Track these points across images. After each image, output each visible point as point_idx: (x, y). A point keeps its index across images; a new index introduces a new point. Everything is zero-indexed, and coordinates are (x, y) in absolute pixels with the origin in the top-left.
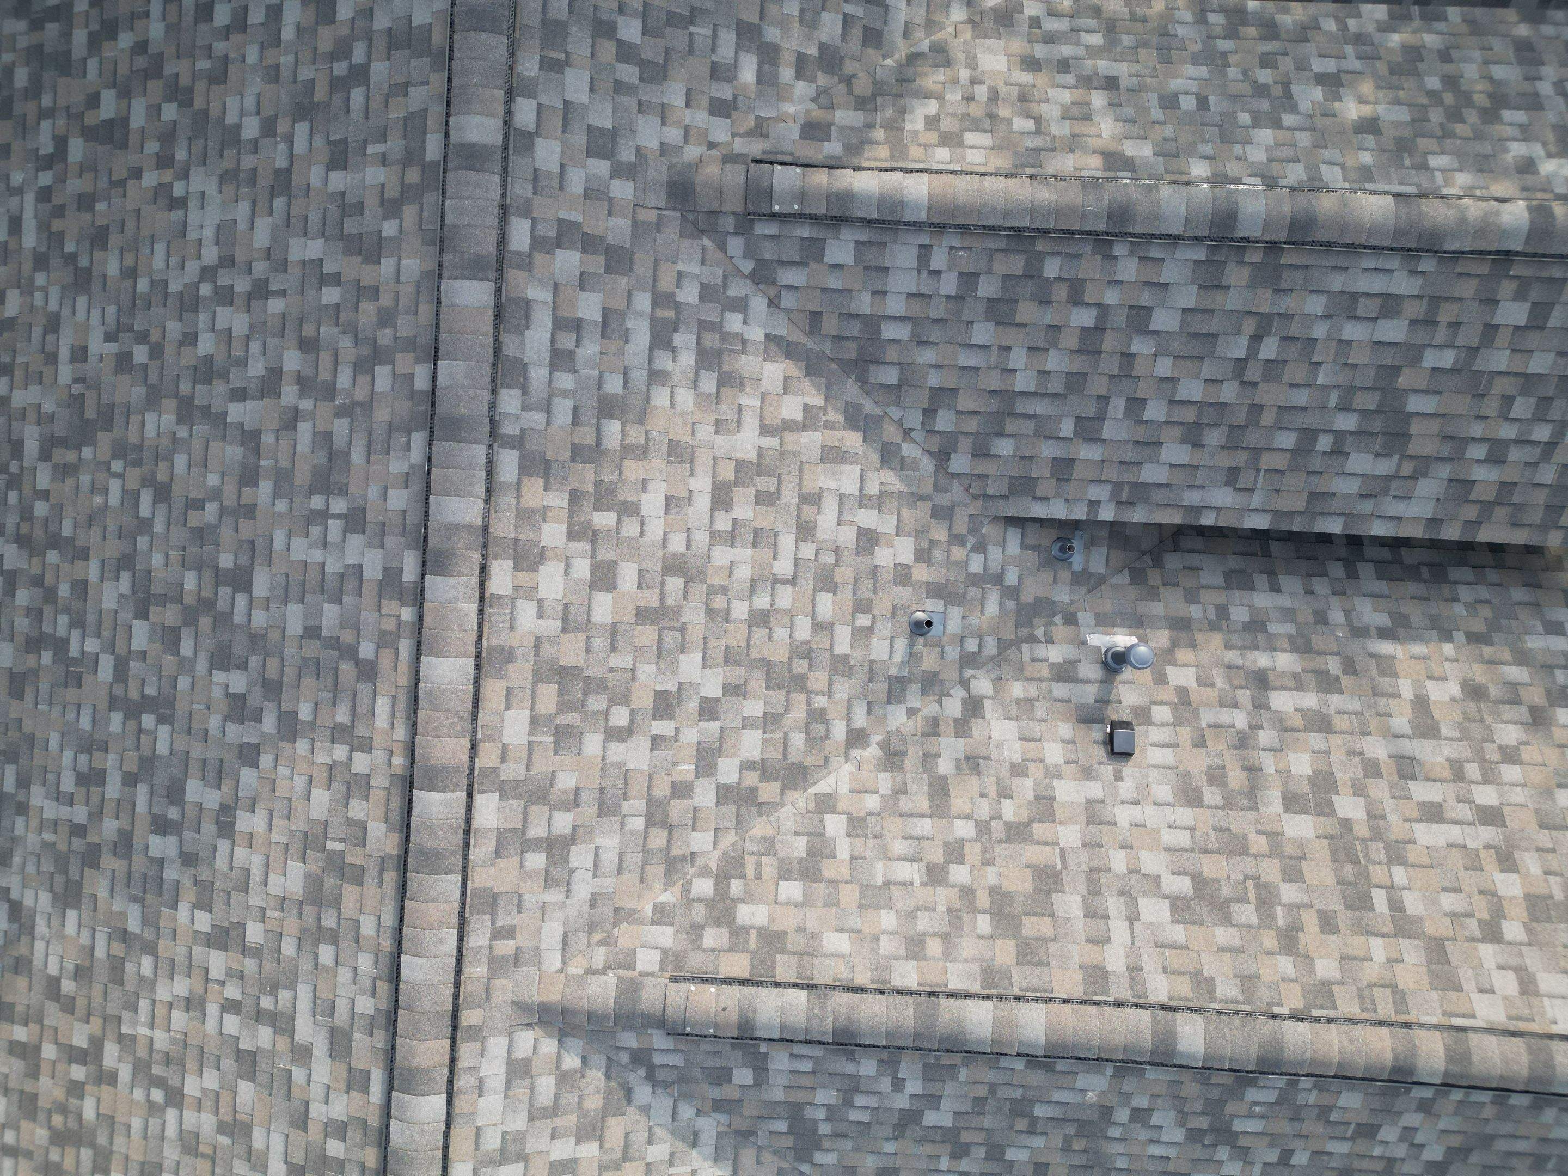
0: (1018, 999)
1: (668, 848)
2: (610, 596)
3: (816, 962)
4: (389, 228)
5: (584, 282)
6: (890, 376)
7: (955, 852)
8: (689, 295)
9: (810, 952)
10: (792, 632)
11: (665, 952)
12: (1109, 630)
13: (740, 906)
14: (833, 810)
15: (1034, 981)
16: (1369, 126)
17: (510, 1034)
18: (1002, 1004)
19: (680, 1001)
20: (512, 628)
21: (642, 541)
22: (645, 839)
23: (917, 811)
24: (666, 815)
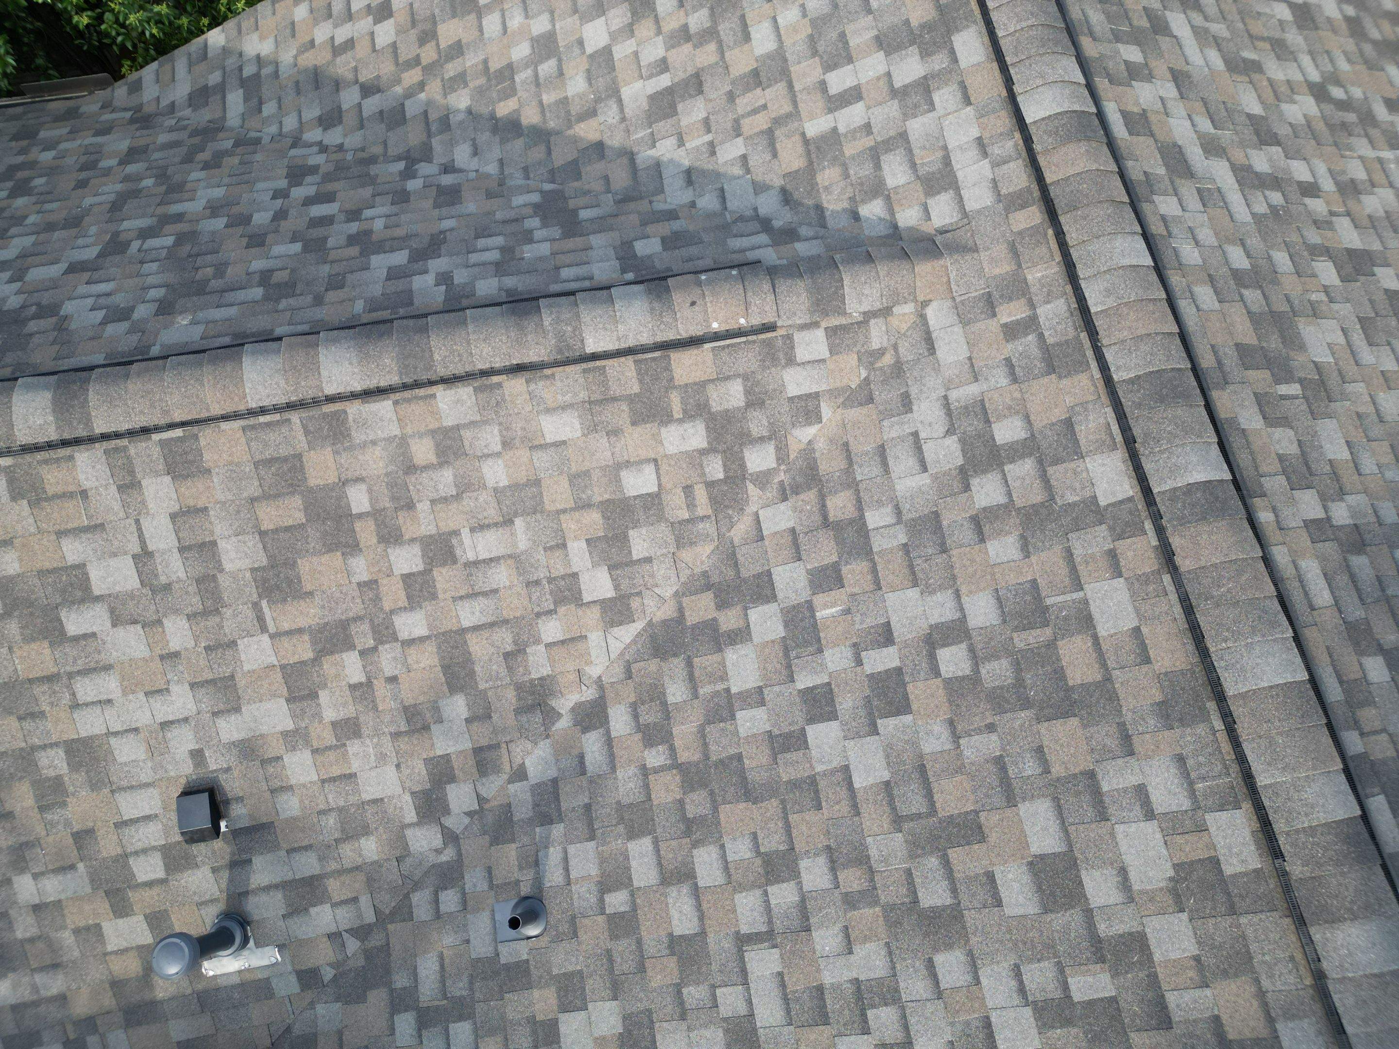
0: (290, 406)
1: (822, 498)
2: (1035, 849)
3: (583, 395)
7: (418, 588)
9: (594, 406)
10: (724, 857)
11: (791, 361)
12: (248, 977)
13: (705, 445)
14: (605, 605)
15: (273, 436)
17: (965, 214)
18: (310, 394)
19: (755, 301)
20: (1181, 760)
21: (1012, 959)
22: (859, 501)
23: (485, 634)
24: (840, 542)
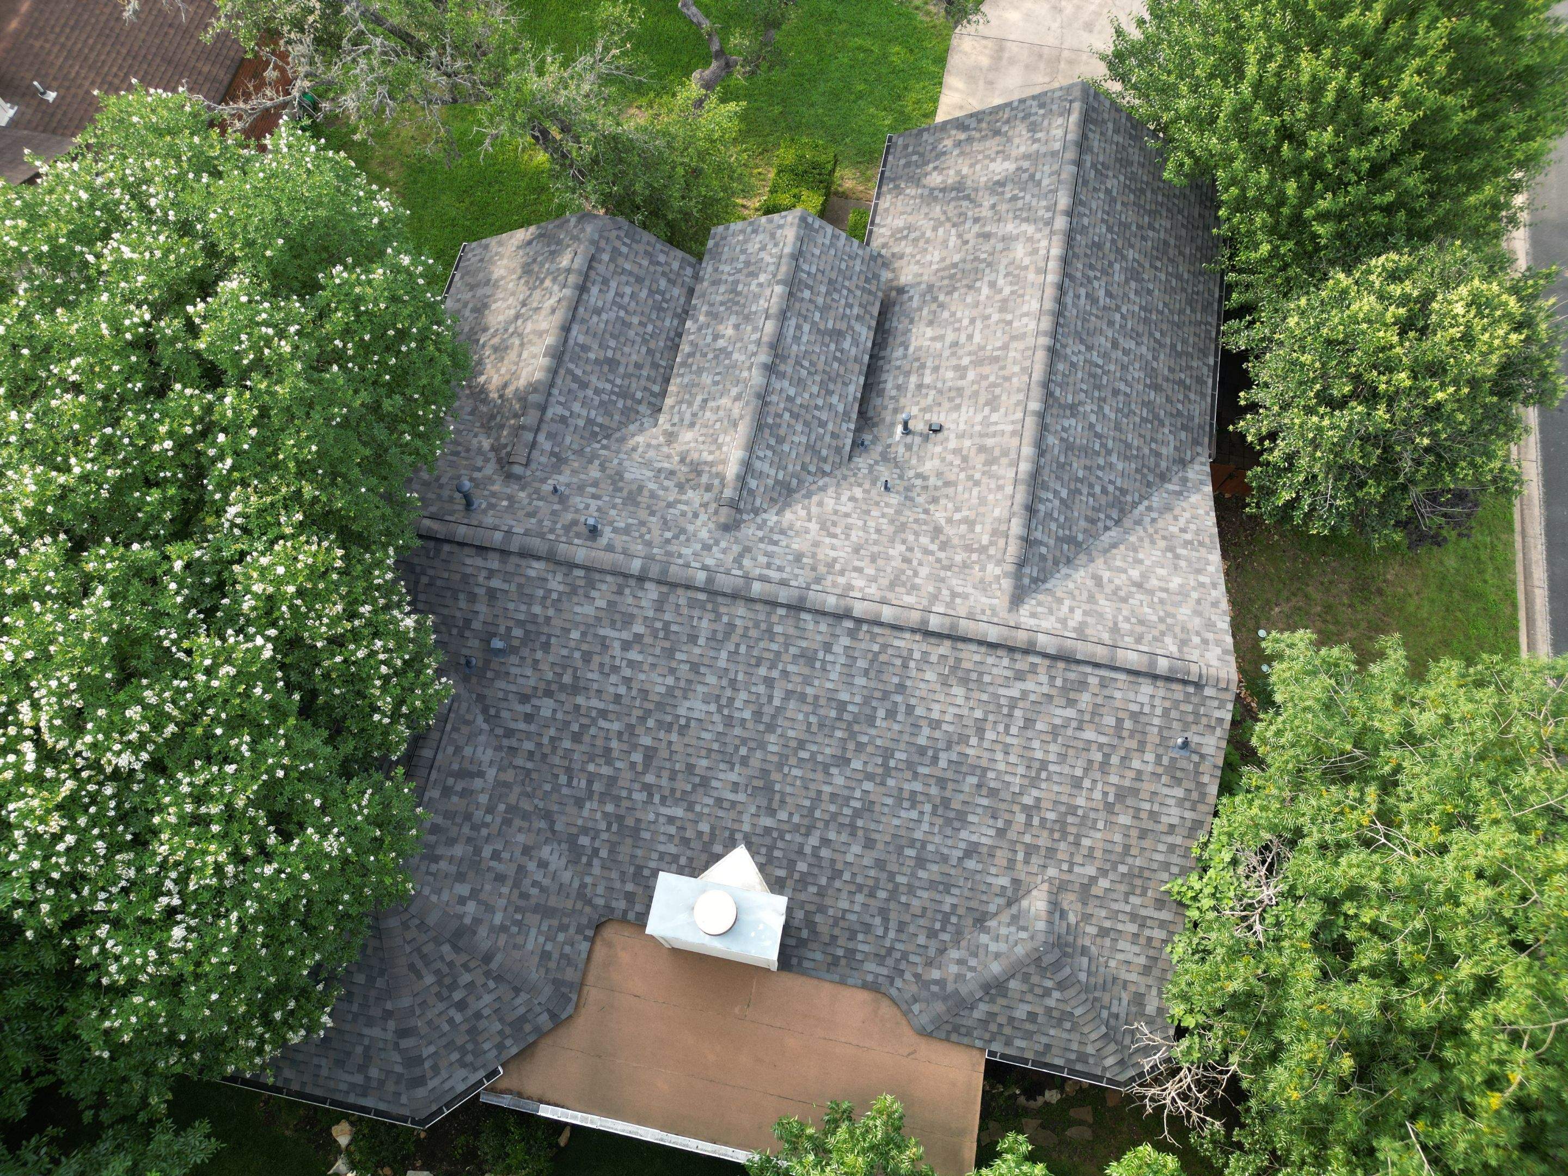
0: (1019, 456)
1: (959, 567)
2: (865, 569)
3: (1002, 518)
4: (725, 619)
5: (754, 559)
6: (794, 482)
7: (970, 478)
8: (760, 534)
9: (999, 520)
10: (884, 524)
11: (995, 566)
12: (895, 434)
13: (982, 544)
14: (952, 518)
15: (1014, 451)
16: (737, 327)
17: (1020, 615)
18: (1021, 460)
19: (1012, 560)
20: (874, 594)
21: (846, 558)
22: (955, 572)
23: (954, 491)
24: (947, 566)
